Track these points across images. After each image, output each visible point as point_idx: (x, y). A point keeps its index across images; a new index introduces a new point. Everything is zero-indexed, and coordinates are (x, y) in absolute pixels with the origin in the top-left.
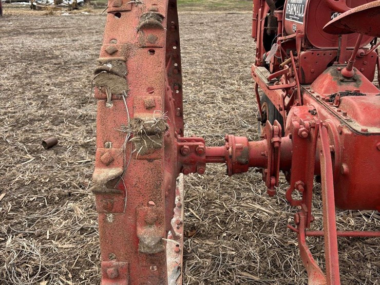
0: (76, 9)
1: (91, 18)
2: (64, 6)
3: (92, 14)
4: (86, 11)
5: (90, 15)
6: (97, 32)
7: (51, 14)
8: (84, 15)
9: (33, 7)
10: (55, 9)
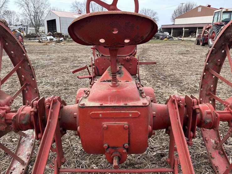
0: (59, 42)
1: (63, 46)
2: (54, 41)
3: (66, 45)
4: (63, 44)
5: (64, 45)
6: (62, 52)
7: (46, 44)
8: (61, 45)
9: (40, 42)
10: (49, 43)
